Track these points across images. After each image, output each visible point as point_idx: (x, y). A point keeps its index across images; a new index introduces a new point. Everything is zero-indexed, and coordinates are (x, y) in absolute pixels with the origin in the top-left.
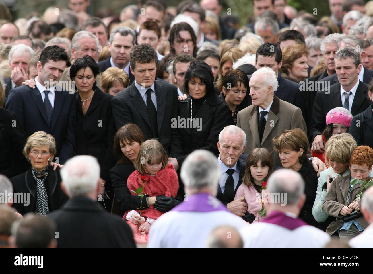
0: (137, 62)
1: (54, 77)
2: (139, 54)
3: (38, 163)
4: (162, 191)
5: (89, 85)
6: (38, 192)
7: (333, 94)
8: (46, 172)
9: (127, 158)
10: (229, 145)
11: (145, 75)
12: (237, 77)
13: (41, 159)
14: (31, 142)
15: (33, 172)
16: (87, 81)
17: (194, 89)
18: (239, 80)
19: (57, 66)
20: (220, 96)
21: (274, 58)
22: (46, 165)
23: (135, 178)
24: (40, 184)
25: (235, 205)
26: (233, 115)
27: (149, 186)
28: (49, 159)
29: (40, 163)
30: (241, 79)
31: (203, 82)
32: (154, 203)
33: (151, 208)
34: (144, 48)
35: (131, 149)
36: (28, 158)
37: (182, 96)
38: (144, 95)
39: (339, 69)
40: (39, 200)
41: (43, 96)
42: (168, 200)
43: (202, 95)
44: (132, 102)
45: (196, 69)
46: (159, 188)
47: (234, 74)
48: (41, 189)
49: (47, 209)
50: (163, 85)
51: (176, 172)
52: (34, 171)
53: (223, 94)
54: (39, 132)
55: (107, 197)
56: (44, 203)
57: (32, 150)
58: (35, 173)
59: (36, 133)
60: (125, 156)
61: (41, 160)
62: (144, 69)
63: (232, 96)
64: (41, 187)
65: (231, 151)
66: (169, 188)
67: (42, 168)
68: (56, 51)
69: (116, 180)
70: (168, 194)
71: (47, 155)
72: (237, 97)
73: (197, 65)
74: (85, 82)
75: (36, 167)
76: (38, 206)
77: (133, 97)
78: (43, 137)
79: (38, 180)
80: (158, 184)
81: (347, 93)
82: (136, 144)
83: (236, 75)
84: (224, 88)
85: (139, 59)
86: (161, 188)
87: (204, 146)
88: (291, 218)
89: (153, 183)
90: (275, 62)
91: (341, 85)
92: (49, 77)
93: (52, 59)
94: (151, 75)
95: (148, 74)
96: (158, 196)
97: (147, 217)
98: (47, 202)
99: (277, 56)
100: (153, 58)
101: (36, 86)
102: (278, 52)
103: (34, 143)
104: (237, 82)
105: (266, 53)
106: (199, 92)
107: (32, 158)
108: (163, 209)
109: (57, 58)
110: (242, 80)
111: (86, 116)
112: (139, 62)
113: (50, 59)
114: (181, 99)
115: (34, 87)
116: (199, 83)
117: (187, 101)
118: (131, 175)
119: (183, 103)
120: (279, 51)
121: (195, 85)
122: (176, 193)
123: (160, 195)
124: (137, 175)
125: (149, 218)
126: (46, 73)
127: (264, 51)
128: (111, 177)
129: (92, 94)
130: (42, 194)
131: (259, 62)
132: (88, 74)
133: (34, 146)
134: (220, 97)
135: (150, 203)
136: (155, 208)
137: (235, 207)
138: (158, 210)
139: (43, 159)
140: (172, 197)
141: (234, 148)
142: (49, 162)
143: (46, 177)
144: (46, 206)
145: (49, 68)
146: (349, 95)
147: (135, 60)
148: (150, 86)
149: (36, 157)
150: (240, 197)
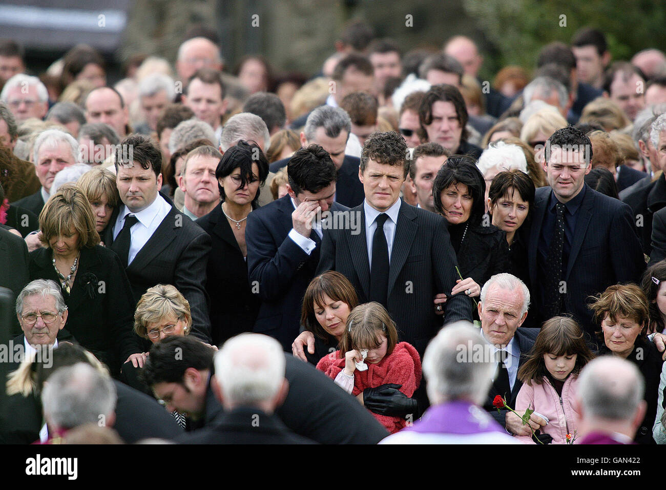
0: (372, 159)
5: (251, 193)
9: (326, 331)
10: (497, 308)
11: (379, 185)
17: (453, 204)
18: (511, 186)
35: (335, 315)
38: (373, 223)
53: (489, 213)
62: (379, 173)
63: (500, 213)
65: (499, 319)
72: (508, 215)
73: (460, 163)
82: (344, 306)
84: (489, 200)
95: (385, 183)
100: (400, 158)
104: (508, 188)
112: (375, 159)
121: (454, 197)
127: (564, 141)
141: (506, 314)
147: (369, 155)
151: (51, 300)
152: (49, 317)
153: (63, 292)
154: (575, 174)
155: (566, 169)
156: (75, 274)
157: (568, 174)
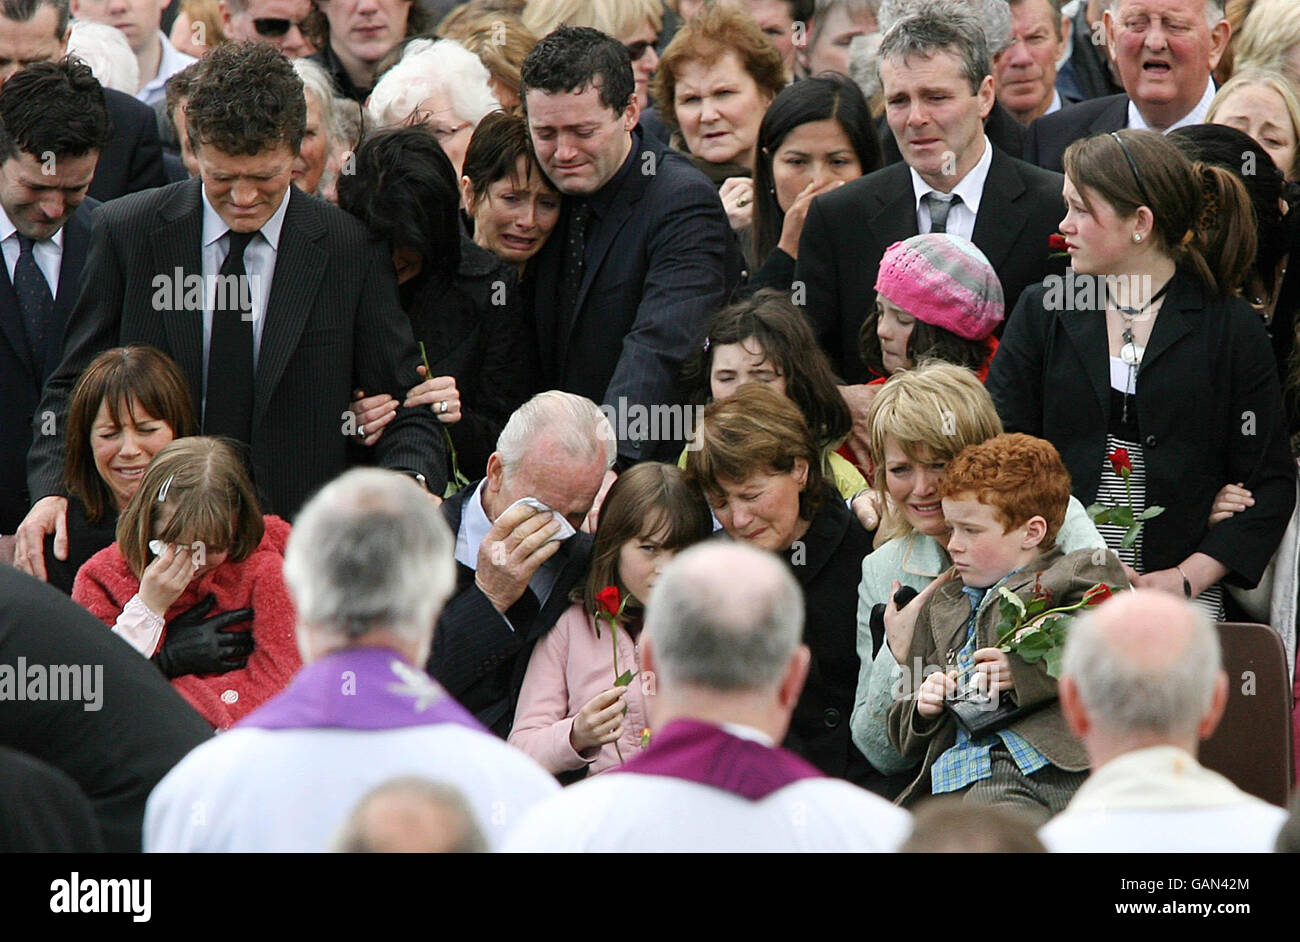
7: (883, 204)
12: (518, 137)
18: (522, 151)
21: (591, 94)
35: (143, 448)
38: (219, 240)
39: (900, 105)
62: (227, 172)
72: (516, 220)
81: (940, 195)
83: (513, 130)
88: (751, 746)
90: (601, 109)
91: (912, 170)
94: (262, 191)
99: (605, 82)
104: (513, 157)
105: (556, 77)
131: (533, 121)
146: (946, 206)
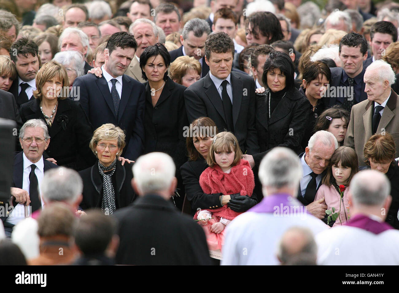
0: (213, 52)
1: (121, 65)
2: (215, 43)
3: (105, 157)
4: (236, 190)
5: (160, 74)
6: (104, 188)
8: (113, 167)
9: (199, 153)
11: (221, 66)
12: (319, 69)
13: (108, 152)
14: (99, 134)
15: (99, 167)
16: (158, 70)
17: (274, 80)
18: (320, 73)
19: (124, 54)
20: (300, 89)
22: (114, 159)
23: (208, 175)
24: (107, 180)
25: (313, 207)
26: (313, 110)
27: (224, 183)
28: (117, 154)
29: (107, 157)
30: (322, 70)
31: (282, 73)
32: (228, 201)
33: (225, 207)
34: (220, 37)
35: (205, 145)
36: (95, 152)
37: (260, 89)
38: (220, 87)
40: (105, 197)
41: (110, 86)
42: (244, 199)
43: (281, 87)
44: (206, 94)
45: (276, 59)
46: (234, 186)
47: (315, 66)
48: (108, 185)
49: (113, 207)
50: (240, 76)
51: (252, 169)
52: (101, 166)
53: (303, 87)
54: (107, 124)
55: (177, 195)
56: (111, 200)
57: (99, 143)
58: (101, 167)
59: (104, 125)
60: (197, 152)
61: (108, 154)
62: (220, 59)
63: (313, 89)
64: (108, 183)
66: (244, 186)
67: (110, 162)
68: (124, 37)
69: (187, 178)
70: (243, 192)
71: (116, 149)
72: (319, 90)
73: (277, 55)
74: (156, 70)
75: (103, 162)
76: (104, 203)
77: (207, 89)
78: (111, 129)
79: (105, 176)
80: (233, 181)
83: (317, 67)
84: (304, 80)
85: (215, 48)
86: (236, 186)
87: (283, 143)
89: (228, 180)
90: (360, 53)
92: (117, 65)
93: (120, 46)
94: (227, 65)
95: (223, 64)
96: (233, 195)
97: (221, 216)
98: (114, 199)
99: (362, 46)
100: (230, 47)
101: (102, 75)
102: (363, 42)
103: (101, 135)
104: (318, 74)
105: (351, 42)
106: (278, 84)
107: (99, 151)
108: (238, 208)
109: (125, 45)
110: (324, 72)
111: (156, 108)
112: (215, 51)
113: (118, 47)
114: (259, 92)
115: (100, 76)
116: (279, 75)
117: (265, 95)
118: (204, 172)
119: (261, 96)
120: (365, 42)
121: (274, 76)
122: (252, 192)
123: (235, 193)
124: (211, 172)
125: (223, 218)
126: (113, 61)
127: (348, 41)
128: (182, 174)
129: (162, 85)
130: (109, 190)
131: (342, 53)
132: (159, 62)
133: (101, 138)
134: (300, 91)
135: (224, 202)
136: (229, 208)
137: (314, 209)
138: (232, 209)
139: (110, 152)
140: (247, 196)
142: (117, 157)
143: (113, 173)
144: (113, 204)
145: (116, 56)
147: (211, 49)
148: (226, 78)
149: (103, 150)
150: (320, 198)
151: (42, 131)
152: (39, 141)
153: (48, 126)
154: (355, 61)
155: (349, 58)
156: (55, 115)
157: (351, 61)
